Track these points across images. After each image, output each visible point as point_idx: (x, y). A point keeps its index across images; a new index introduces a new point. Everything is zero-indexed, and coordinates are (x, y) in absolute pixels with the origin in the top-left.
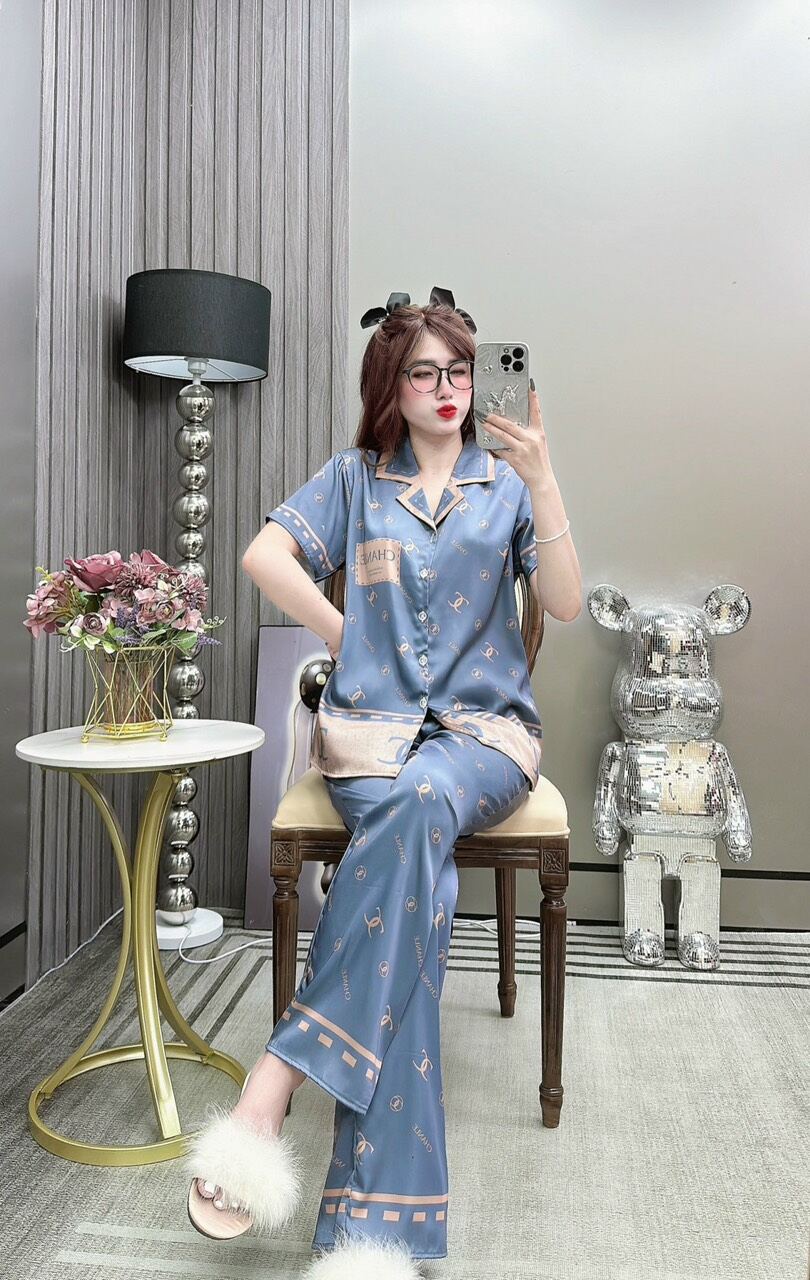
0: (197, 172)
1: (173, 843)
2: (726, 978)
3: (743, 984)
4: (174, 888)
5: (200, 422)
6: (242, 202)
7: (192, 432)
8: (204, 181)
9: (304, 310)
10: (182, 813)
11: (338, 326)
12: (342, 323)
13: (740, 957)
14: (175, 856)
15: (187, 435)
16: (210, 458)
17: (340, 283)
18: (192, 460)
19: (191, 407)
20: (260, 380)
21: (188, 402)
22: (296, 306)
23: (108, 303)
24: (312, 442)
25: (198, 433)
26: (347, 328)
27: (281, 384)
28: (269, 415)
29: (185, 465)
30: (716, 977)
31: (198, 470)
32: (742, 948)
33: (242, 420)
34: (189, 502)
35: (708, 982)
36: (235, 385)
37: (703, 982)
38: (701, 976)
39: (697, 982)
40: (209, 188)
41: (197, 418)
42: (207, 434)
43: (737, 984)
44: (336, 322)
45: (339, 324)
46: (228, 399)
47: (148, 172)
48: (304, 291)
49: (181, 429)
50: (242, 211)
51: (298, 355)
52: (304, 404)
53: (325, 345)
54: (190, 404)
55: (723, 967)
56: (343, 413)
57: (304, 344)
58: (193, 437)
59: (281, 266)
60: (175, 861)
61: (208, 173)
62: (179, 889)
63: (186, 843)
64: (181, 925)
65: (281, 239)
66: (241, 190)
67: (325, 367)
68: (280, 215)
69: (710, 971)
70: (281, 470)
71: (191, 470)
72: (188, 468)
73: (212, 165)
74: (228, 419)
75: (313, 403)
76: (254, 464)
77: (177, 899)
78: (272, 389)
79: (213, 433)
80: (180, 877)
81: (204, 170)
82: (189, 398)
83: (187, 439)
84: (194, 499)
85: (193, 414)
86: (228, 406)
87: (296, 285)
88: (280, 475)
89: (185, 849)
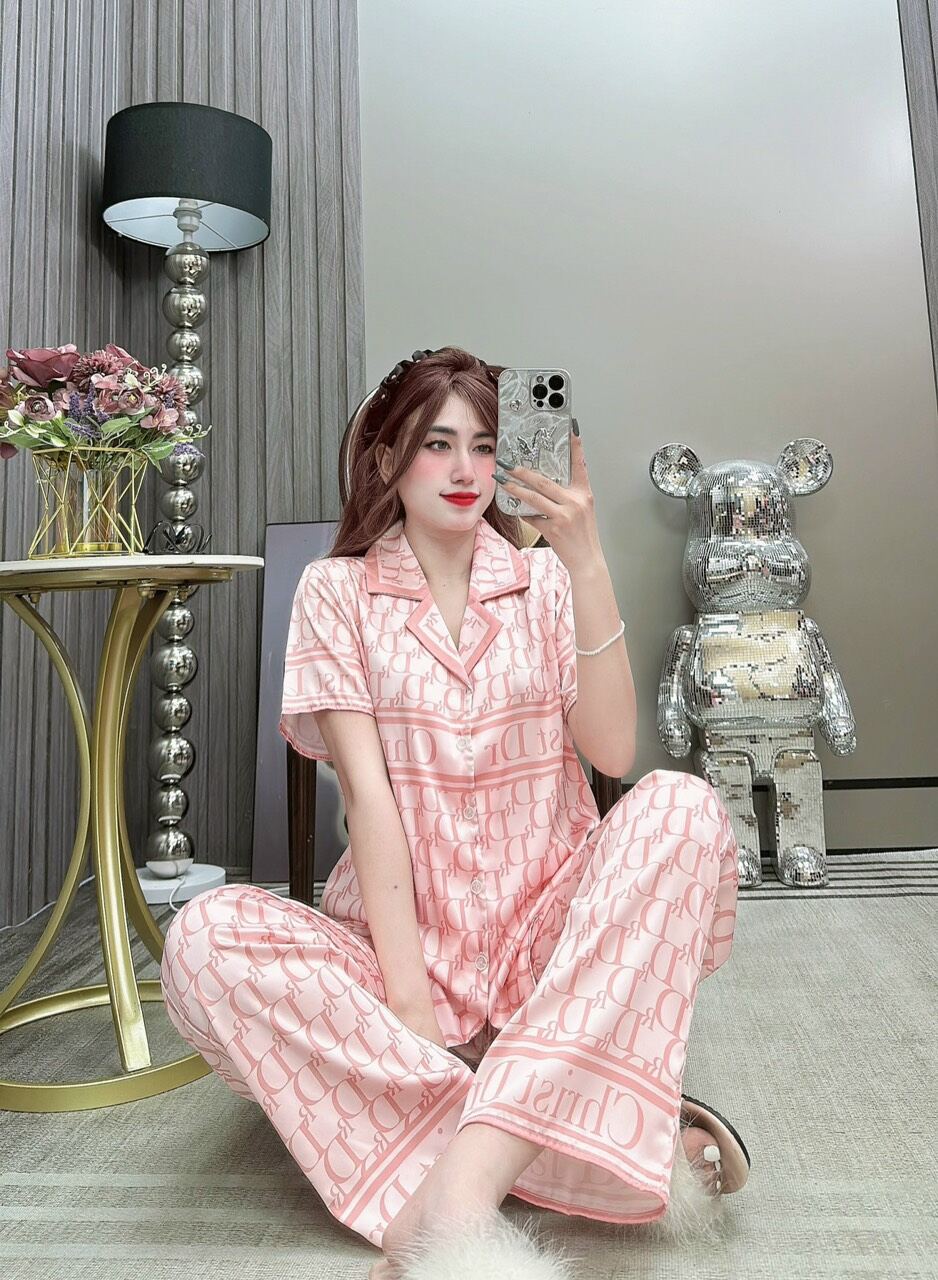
0: (189, 28)
1: (163, 778)
2: (839, 892)
3: (860, 896)
4: (164, 833)
5: (192, 284)
6: (239, 57)
7: (183, 294)
8: (197, 38)
9: (311, 170)
10: (174, 741)
11: (349, 184)
12: (355, 181)
13: (852, 875)
14: (166, 794)
15: (176, 298)
16: (206, 324)
17: (350, 138)
18: (183, 327)
19: (182, 266)
20: (262, 242)
21: (177, 260)
22: (302, 165)
23: (86, 159)
24: (324, 315)
25: (189, 295)
26: (359, 186)
27: (287, 252)
28: (274, 287)
29: (174, 333)
30: (826, 892)
31: (189, 339)
32: (854, 868)
33: (243, 295)
34: (179, 374)
35: (817, 897)
36: (235, 253)
37: (811, 897)
38: (807, 893)
39: (804, 897)
40: (202, 45)
41: (189, 279)
42: (201, 298)
43: (851, 896)
44: (347, 180)
45: (351, 180)
46: (227, 270)
47: (136, 32)
48: (311, 150)
49: (169, 293)
50: (239, 68)
51: (306, 218)
52: (313, 271)
53: (336, 205)
54: (180, 263)
55: (832, 884)
56: (358, 280)
57: (312, 204)
58: (184, 299)
59: (284, 123)
60: (164, 799)
61: (203, 29)
62: (171, 834)
63: (179, 777)
64: (174, 878)
65: (284, 95)
66: (238, 46)
67: (336, 231)
68: (281, 70)
69: (817, 887)
70: (289, 348)
71: (181, 338)
72: (178, 335)
73: (206, 21)
74: (227, 291)
75: (324, 270)
76: (257, 342)
77: (168, 847)
78: (277, 258)
79: (209, 299)
80: (171, 819)
81: (197, 28)
82: (178, 256)
83: (176, 303)
84: (186, 371)
85: (184, 274)
86: (227, 278)
87: (302, 142)
88: (287, 355)
89: (176, 785)
